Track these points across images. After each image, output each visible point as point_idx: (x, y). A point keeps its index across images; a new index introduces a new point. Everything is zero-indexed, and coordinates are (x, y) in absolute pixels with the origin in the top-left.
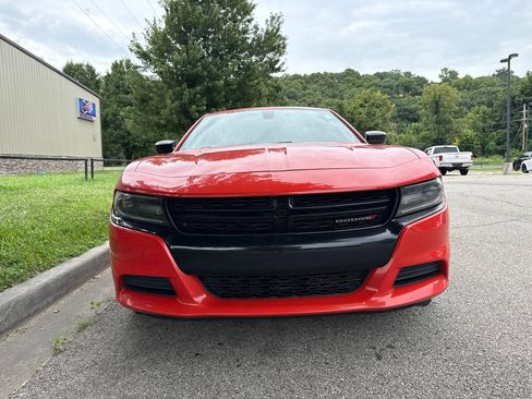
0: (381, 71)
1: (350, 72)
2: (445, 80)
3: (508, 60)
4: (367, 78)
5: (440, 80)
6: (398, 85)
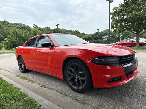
0: (16, 23)
1: (5, 22)
2: (34, 27)
3: (57, 25)
4: (12, 24)
5: (33, 27)
6: (22, 27)
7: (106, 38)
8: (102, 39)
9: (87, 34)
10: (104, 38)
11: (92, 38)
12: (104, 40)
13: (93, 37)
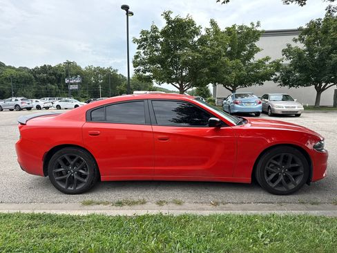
7: (75, 84)
8: (67, 85)
9: (10, 67)
10: (71, 84)
11: (31, 80)
12: (71, 87)
13: (33, 77)
